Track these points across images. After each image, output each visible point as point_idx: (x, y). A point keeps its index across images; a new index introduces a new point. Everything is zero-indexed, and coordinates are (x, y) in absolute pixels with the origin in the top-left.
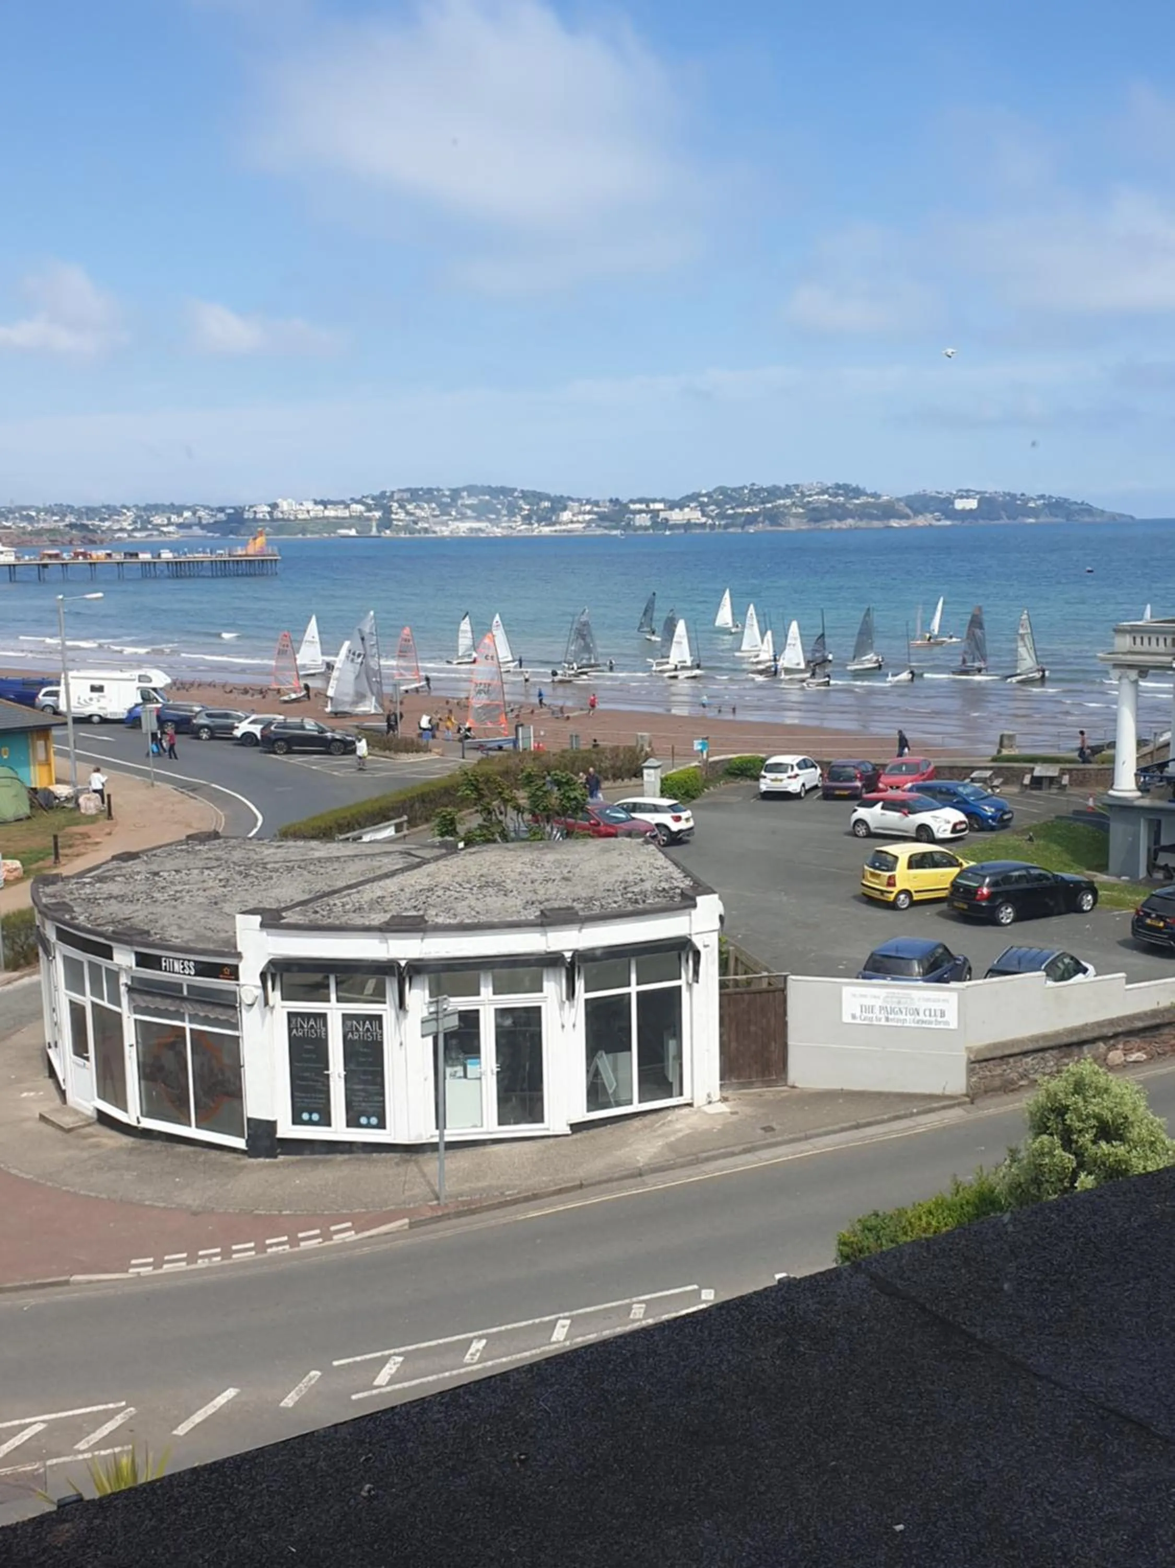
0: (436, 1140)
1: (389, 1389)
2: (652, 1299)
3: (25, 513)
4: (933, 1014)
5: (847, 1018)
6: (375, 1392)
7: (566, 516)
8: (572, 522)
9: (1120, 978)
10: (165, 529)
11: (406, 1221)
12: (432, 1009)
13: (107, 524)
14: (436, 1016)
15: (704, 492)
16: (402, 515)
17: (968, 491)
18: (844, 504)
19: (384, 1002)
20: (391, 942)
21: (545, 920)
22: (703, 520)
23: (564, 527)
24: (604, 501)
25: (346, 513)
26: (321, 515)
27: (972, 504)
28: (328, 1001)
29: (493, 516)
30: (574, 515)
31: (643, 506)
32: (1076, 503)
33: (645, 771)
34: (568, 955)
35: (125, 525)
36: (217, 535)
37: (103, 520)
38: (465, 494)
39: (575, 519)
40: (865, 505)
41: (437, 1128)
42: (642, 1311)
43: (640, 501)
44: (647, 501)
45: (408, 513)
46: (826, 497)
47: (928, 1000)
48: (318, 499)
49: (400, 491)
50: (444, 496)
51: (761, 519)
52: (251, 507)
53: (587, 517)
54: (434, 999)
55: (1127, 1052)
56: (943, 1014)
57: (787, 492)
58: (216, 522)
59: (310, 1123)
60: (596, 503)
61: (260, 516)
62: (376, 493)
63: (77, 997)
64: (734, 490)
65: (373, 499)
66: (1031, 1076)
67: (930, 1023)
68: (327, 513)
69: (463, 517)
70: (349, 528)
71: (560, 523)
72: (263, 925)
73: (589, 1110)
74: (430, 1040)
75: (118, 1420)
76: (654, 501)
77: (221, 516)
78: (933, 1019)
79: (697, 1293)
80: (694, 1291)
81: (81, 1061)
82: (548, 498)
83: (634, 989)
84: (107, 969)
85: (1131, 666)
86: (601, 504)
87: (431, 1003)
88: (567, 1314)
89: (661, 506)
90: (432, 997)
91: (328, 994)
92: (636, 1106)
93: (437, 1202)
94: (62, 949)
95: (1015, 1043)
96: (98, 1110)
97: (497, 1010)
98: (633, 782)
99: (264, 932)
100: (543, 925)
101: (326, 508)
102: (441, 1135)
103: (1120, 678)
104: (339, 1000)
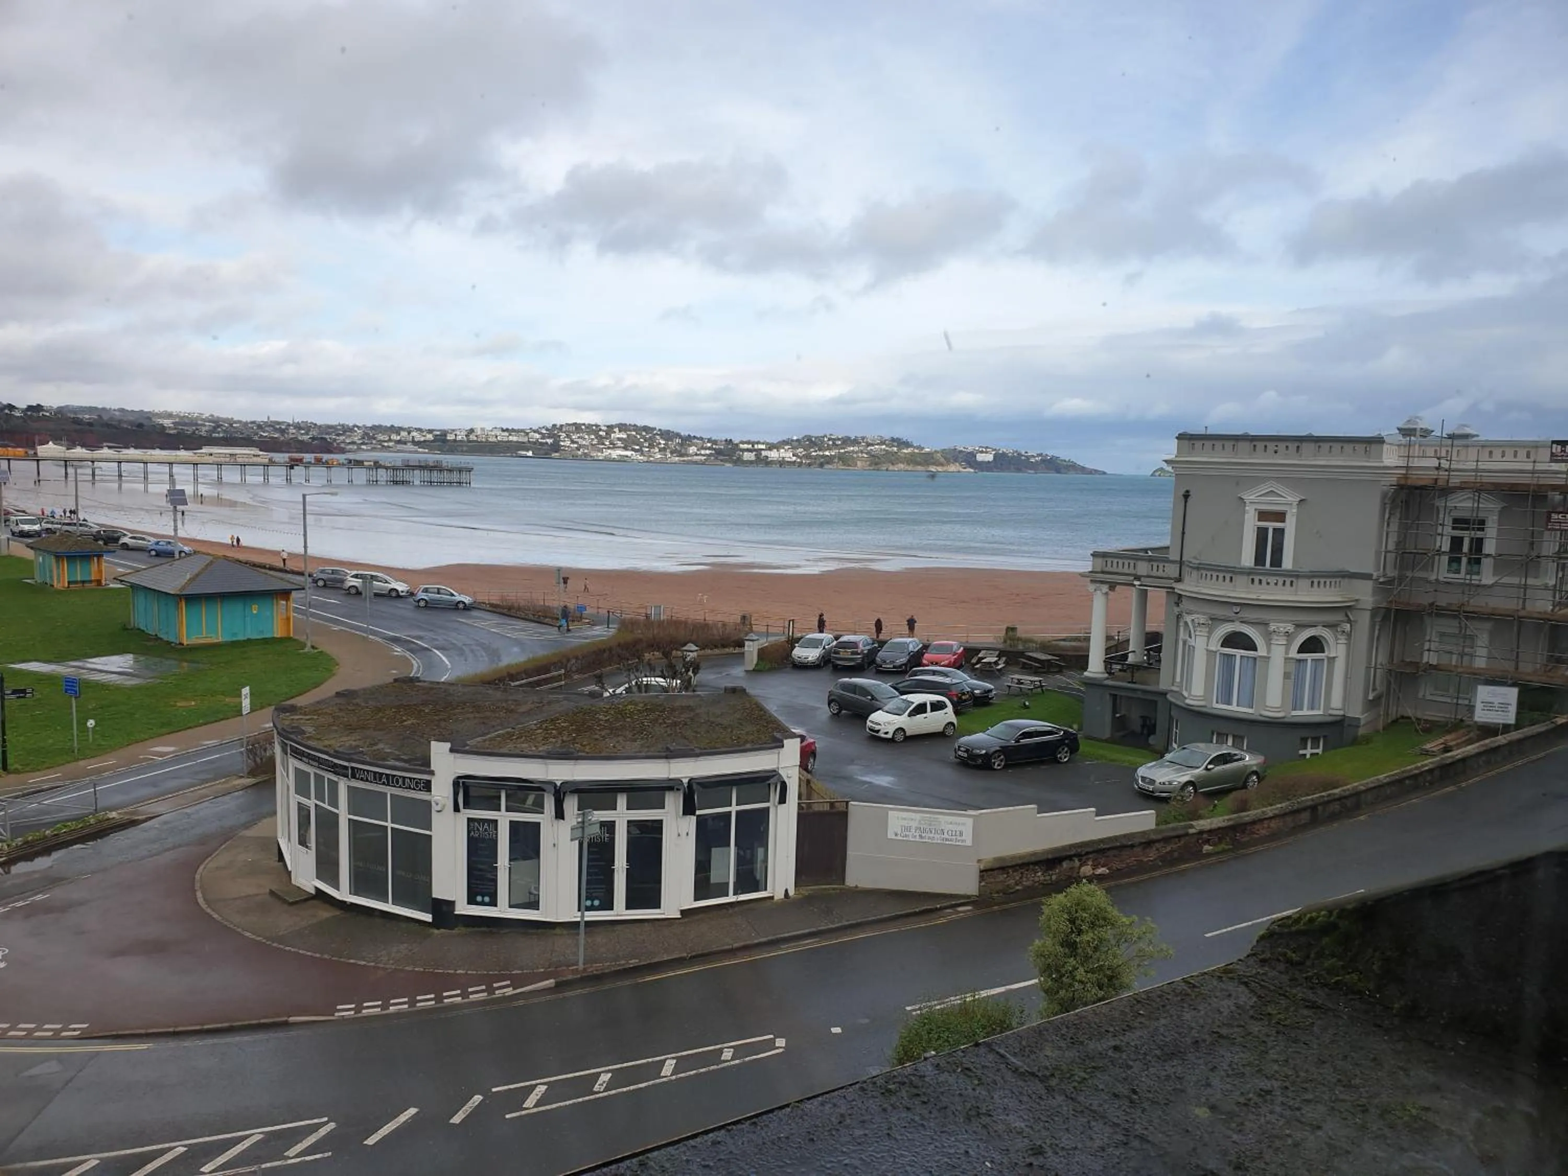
0: (579, 919)
1: (535, 1110)
2: (737, 1046)
3: (278, 427)
4: (954, 833)
5: (891, 835)
6: (524, 1113)
7: (693, 449)
8: (696, 455)
9: (1091, 812)
10: (386, 444)
11: (552, 981)
12: (580, 820)
13: (342, 438)
14: (582, 825)
15: (795, 438)
16: (568, 443)
17: (987, 448)
18: (896, 453)
19: (543, 813)
20: (550, 767)
21: (668, 753)
22: (794, 458)
23: (690, 458)
24: (721, 441)
25: (526, 440)
26: (505, 439)
27: (989, 457)
28: (499, 810)
29: (637, 447)
30: (698, 450)
31: (750, 446)
32: (1065, 461)
33: (747, 643)
34: (685, 781)
35: (356, 439)
36: (427, 450)
37: (338, 435)
38: (616, 430)
39: (698, 452)
40: (913, 454)
41: (579, 910)
42: (731, 1054)
43: (748, 442)
44: (753, 444)
45: (573, 442)
46: (884, 447)
47: (951, 823)
48: (505, 428)
49: (568, 425)
50: (600, 430)
51: (836, 460)
52: (454, 430)
53: (708, 452)
54: (580, 812)
55: (1095, 867)
56: (961, 834)
57: (855, 442)
58: (425, 441)
59: (483, 903)
60: (715, 442)
61: (459, 438)
62: (549, 426)
63: (304, 800)
64: (816, 438)
65: (547, 430)
66: (1024, 883)
67: (951, 840)
68: (511, 438)
69: (614, 446)
70: (528, 450)
71: (688, 455)
72: (452, 750)
73: (697, 899)
74: (577, 842)
75: (323, 1132)
76: (758, 443)
77: (430, 437)
78: (954, 837)
79: (773, 1041)
80: (771, 1039)
81: (304, 849)
82: (678, 435)
83: (734, 809)
84: (328, 779)
85: (1102, 582)
86: (719, 443)
87: (578, 814)
88: (673, 1055)
89: (763, 447)
90: (579, 810)
91: (500, 805)
92: (731, 898)
93: (575, 967)
94: (293, 763)
95: (1013, 858)
96: (317, 888)
97: (629, 822)
98: (737, 650)
99: (452, 755)
100: (666, 757)
101: (510, 435)
102: (583, 916)
103: (1095, 590)
104: (507, 810)
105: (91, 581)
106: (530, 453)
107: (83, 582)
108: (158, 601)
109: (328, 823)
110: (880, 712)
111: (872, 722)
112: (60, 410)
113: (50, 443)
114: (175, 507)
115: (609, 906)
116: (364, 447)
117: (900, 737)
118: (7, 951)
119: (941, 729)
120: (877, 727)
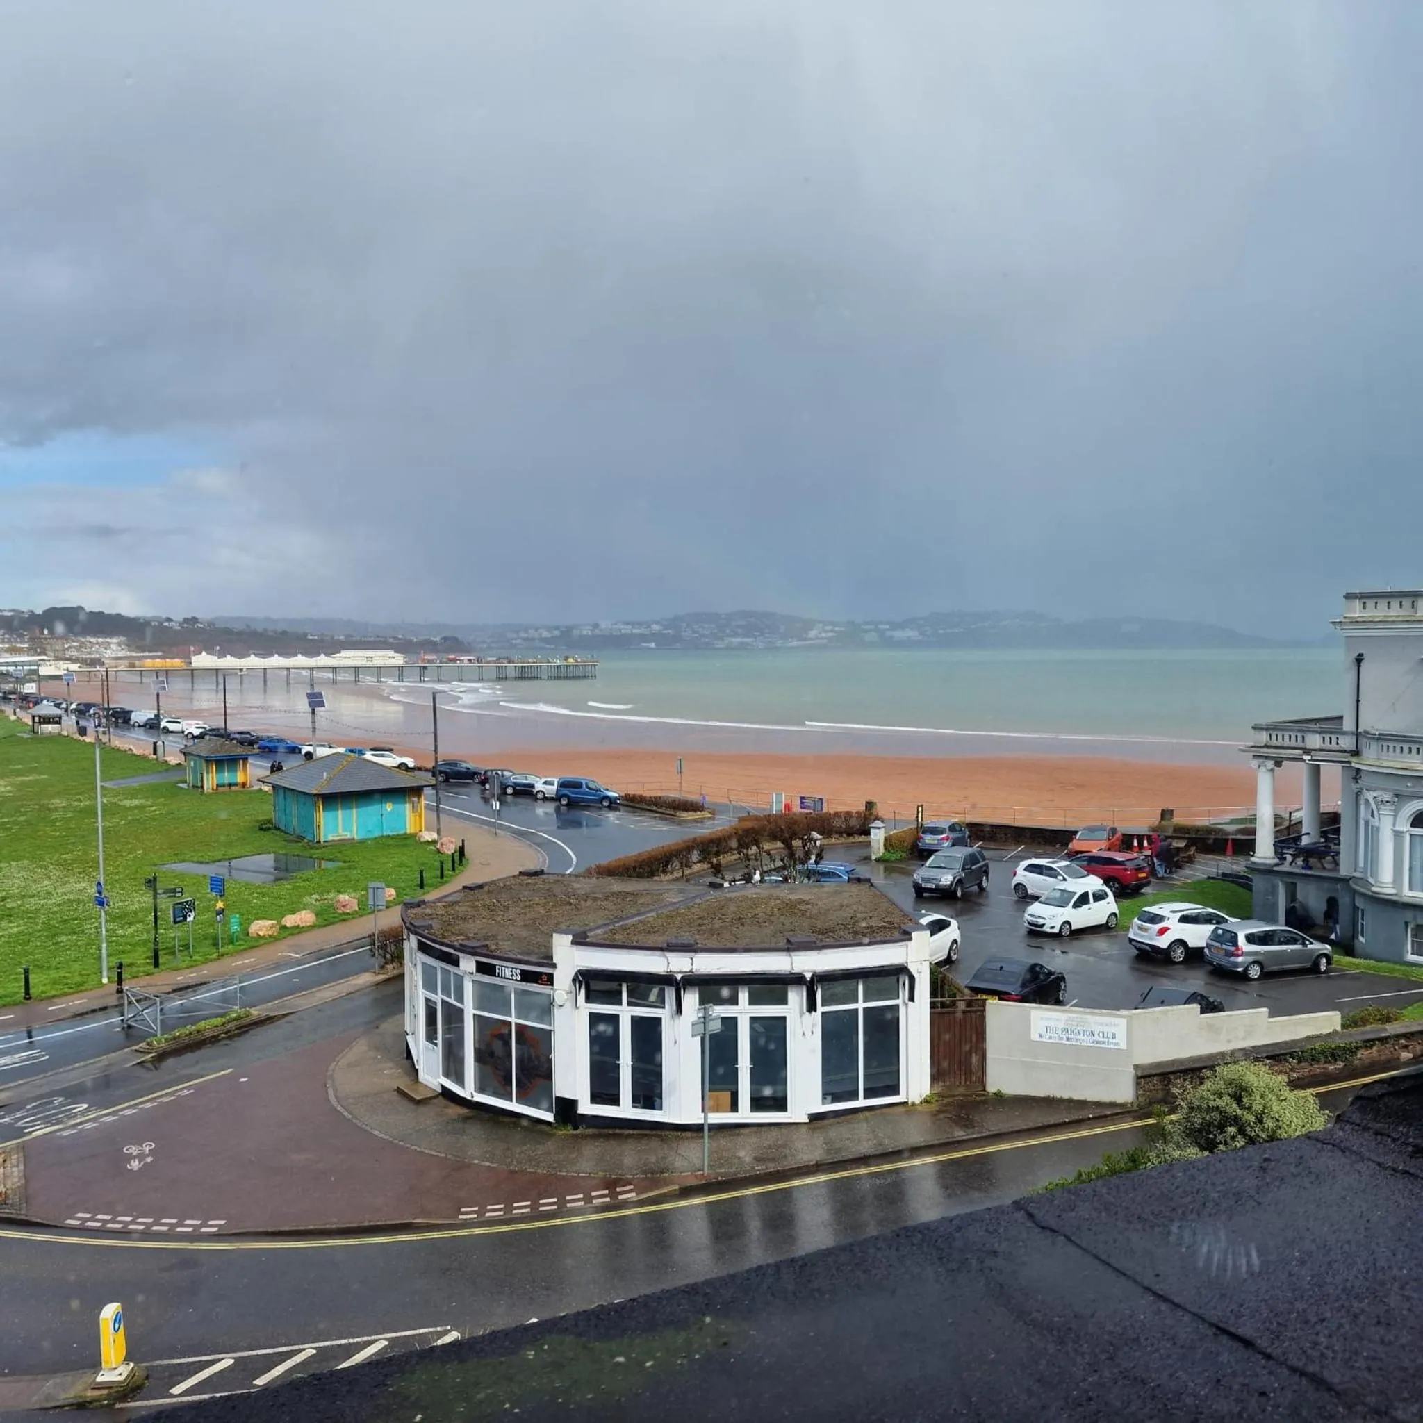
0: (702, 1121)
3: (413, 629)
4: (1105, 1035)
5: (1034, 1037)
7: (812, 634)
8: (818, 638)
9: (1263, 1012)
10: (514, 642)
11: (677, 1186)
12: (701, 1015)
13: (473, 637)
14: (705, 1020)
15: (921, 616)
16: (689, 633)
18: (1031, 627)
19: (664, 1008)
20: (670, 959)
21: (789, 946)
23: (811, 642)
24: (843, 623)
25: (647, 631)
26: (630, 632)
27: (1135, 628)
28: (620, 1004)
29: (757, 635)
30: (819, 633)
33: (872, 831)
34: (808, 975)
35: (486, 637)
37: (469, 634)
38: (737, 617)
39: (820, 636)
40: (1050, 628)
41: (703, 1112)
43: (870, 624)
44: (874, 624)
45: (694, 632)
46: (1018, 621)
47: (1102, 1024)
48: (629, 621)
49: (689, 615)
50: (721, 618)
52: (578, 626)
53: (830, 634)
54: (701, 1008)
56: (1114, 1036)
57: (987, 617)
58: (552, 637)
59: (606, 1103)
60: (837, 625)
61: (584, 633)
62: (671, 617)
63: (432, 996)
64: (945, 615)
65: (669, 621)
67: (1104, 1043)
68: (635, 631)
69: (736, 635)
70: (650, 642)
71: (809, 639)
72: (574, 943)
73: (825, 1102)
74: (698, 1039)
75: (447, 1339)
76: (881, 623)
77: (557, 633)
78: (1106, 1040)
81: (430, 1045)
82: (799, 620)
83: (861, 1005)
84: (455, 974)
85: (1267, 758)
86: (840, 625)
87: (698, 1010)
89: (887, 627)
90: (700, 1005)
91: (621, 1000)
92: (861, 1102)
93: (701, 1173)
94: (422, 958)
95: (1175, 1062)
96: (443, 1086)
97: (752, 1018)
98: (862, 838)
99: (575, 948)
100: (788, 950)
101: (633, 628)
102: (706, 1118)
103: (1259, 766)
104: (630, 1004)
105: (236, 784)
106: (653, 645)
107: (230, 785)
108: (297, 801)
109: (454, 1016)
110: (1037, 903)
111: (1032, 916)
112: (213, 622)
113: (204, 653)
114: (313, 710)
115: (733, 1107)
116: (493, 645)
117: (1067, 931)
118: (154, 1145)
119: (1105, 921)
120: (1039, 921)
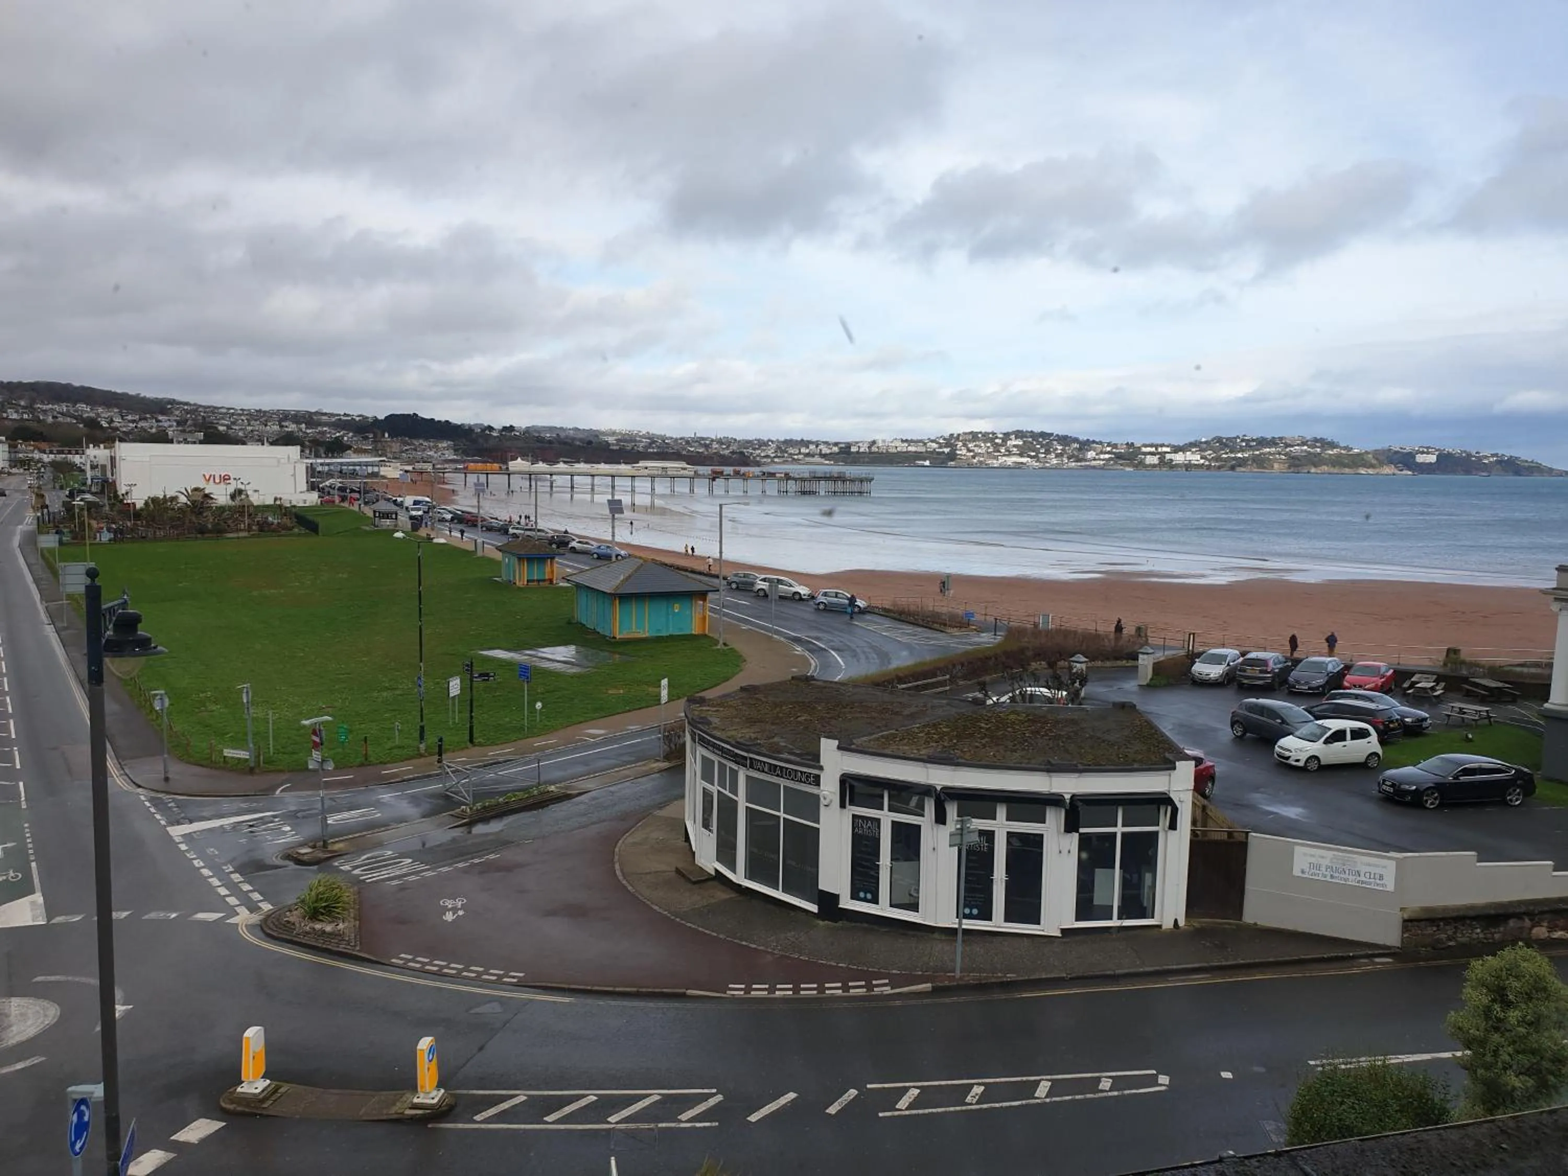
0: (956, 926)
1: (907, 1113)
2: (1117, 1076)
3: (703, 442)
4: (1372, 876)
6: (896, 1113)
7: (1091, 454)
8: (1095, 459)
9: (1547, 865)
10: (796, 457)
11: (929, 985)
12: (959, 826)
13: (758, 452)
14: (961, 832)
15: (1203, 440)
16: (964, 452)
17: (1428, 448)
18: (1319, 454)
19: (923, 816)
20: (931, 771)
21: (1049, 767)
22: (1202, 461)
23: (1088, 463)
24: (1122, 444)
25: (923, 450)
26: (905, 450)
27: (1432, 458)
28: (882, 809)
29: (1033, 454)
30: (1097, 454)
31: (1153, 449)
32: (1527, 461)
33: (1141, 656)
34: (1067, 797)
35: (770, 452)
36: (832, 462)
37: (754, 449)
38: (1013, 437)
39: (1097, 457)
40: (1339, 455)
41: (957, 917)
42: (1109, 1084)
43: (1151, 446)
44: (1156, 446)
45: (969, 450)
46: (1305, 447)
47: (1369, 865)
48: (904, 439)
49: (965, 434)
50: (997, 438)
51: (1250, 463)
52: (857, 443)
53: (1107, 456)
54: (959, 819)
55: (1551, 929)
56: (1381, 877)
57: (1273, 442)
58: (831, 454)
59: (865, 900)
60: (1115, 446)
61: (862, 450)
62: (947, 435)
63: (708, 786)
64: (1227, 439)
65: (944, 439)
66: (1459, 939)
67: (1368, 883)
68: (910, 449)
69: (1009, 453)
70: (925, 460)
71: (1086, 460)
72: (839, 748)
73: (1078, 919)
74: (956, 848)
75: (712, 1102)
76: (1162, 445)
77: (836, 449)
78: (1372, 881)
79: (1155, 1077)
80: (1154, 1074)
81: (707, 832)
82: (1076, 440)
83: (1119, 830)
84: (731, 769)
86: (1119, 446)
87: (957, 821)
88: (1049, 1077)
89: (1168, 450)
90: (958, 816)
91: (883, 805)
92: (1115, 922)
93: (953, 974)
94: (701, 751)
95: (1445, 909)
96: (716, 871)
97: (1008, 833)
98: (1131, 663)
99: (839, 753)
100: (1048, 771)
101: (909, 445)
102: (960, 924)
103: (1560, 610)
104: (890, 810)
105: (544, 580)
106: (927, 463)
107: (539, 581)
108: (597, 600)
109: (728, 808)
110: (1291, 736)
111: (1281, 748)
112: (528, 430)
113: (519, 459)
114: (613, 516)
115: (987, 915)
116: (776, 460)
117: (1313, 766)
118: (465, 901)
119: (1362, 760)
120: (1287, 754)
